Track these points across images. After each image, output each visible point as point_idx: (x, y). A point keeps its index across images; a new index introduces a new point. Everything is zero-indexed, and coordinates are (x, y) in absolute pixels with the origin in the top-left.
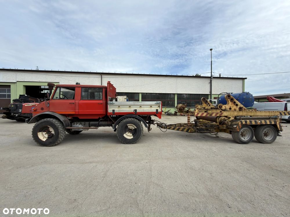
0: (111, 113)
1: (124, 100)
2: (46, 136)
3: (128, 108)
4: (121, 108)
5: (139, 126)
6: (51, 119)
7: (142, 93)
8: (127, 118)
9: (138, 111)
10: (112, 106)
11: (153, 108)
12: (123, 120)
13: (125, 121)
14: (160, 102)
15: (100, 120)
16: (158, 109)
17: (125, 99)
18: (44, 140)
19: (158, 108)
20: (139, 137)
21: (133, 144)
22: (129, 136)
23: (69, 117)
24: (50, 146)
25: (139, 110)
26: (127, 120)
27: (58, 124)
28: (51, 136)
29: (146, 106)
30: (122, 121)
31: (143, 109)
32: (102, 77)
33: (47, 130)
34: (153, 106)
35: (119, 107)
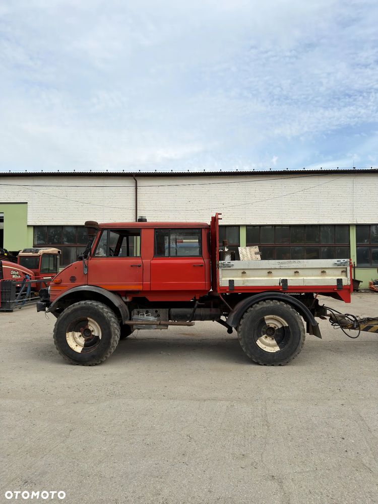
0: (224, 288)
1: (254, 256)
2: (82, 341)
3: (264, 276)
4: (248, 277)
5: (295, 320)
6: (95, 303)
7: (247, 226)
8: (264, 300)
9: (289, 284)
10: (227, 271)
11: (330, 275)
12: (254, 306)
13: (258, 307)
14: (346, 260)
15: (196, 305)
16: (343, 278)
17: (256, 253)
18: (79, 350)
19: (342, 275)
20: (296, 349)
21: (280, 365)
22: (269, 345)
23: (126, 298)
24: (90, 365)
25: (294, 281)
26: (265, 305)
27: (110, 315)
28: (91, 342)
29: (311, 270)
30: (251, 306)
31: (302, 278)
32: (136, 186)
33: (84, 327)
34: (327, 271)
35: (244, 273)
